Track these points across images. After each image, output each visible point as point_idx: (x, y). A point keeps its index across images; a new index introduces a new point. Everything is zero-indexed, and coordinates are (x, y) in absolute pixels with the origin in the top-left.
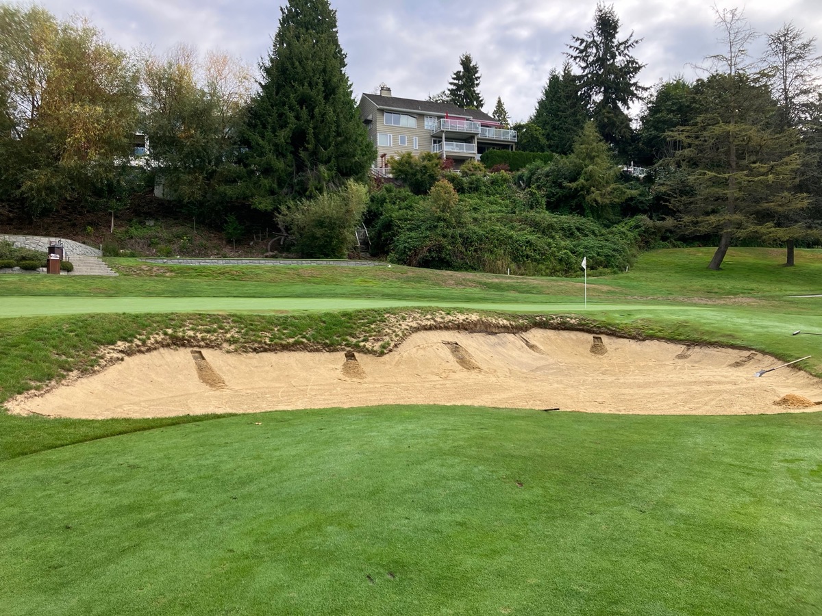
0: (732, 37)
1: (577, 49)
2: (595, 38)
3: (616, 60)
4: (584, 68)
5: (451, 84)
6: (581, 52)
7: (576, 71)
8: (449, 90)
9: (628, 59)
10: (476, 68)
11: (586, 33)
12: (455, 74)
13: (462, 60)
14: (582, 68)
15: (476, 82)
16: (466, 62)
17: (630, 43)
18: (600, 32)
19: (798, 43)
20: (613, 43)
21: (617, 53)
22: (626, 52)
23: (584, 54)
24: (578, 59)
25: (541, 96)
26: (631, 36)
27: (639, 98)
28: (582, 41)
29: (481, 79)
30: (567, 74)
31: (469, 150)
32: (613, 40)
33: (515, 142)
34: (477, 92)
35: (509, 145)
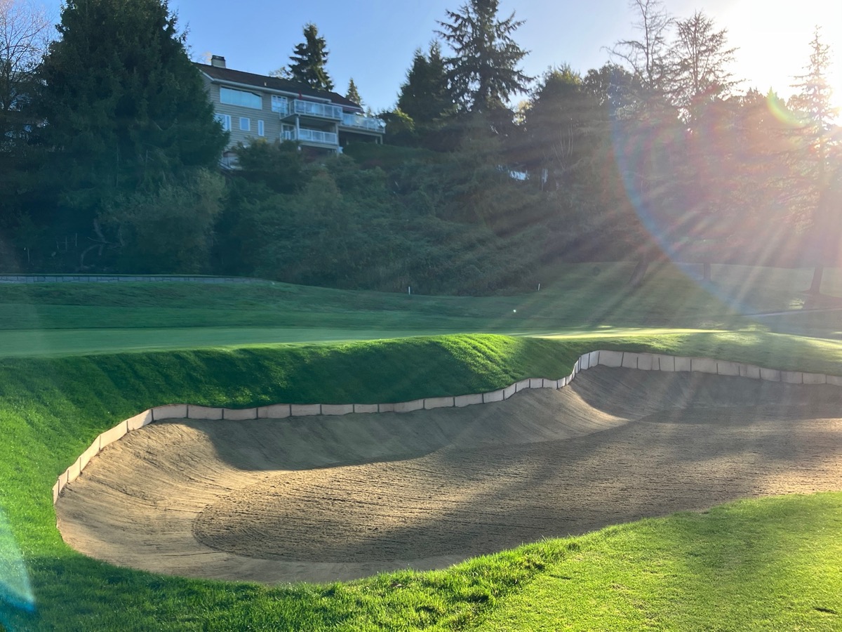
0: (648, 22)
1: (450, 26)
2: (471, 15)
3: (493, 43)
4: (458, 50)
5: (292, 58)
6: (455, 30)
7: (448, 51)
8: (290, 66)
9: (508, 42)
10: (322, 42)
11: (460, 9)
12: (297, 47)
13: (305, 30)
14: (456, 50)
15: (323, 59)
16: (310, 33)
17: (511, 24)
18: (476, 8)
19: (709, 34)
20: (492, 21)
21: (496, 35)
22: (507, 34)
23: (458, 33)
24: (452, 39)
25: (405, 80)
26: (513, 16)
27: (522, 90)
28: (458, 17)
29: (329, 56)
30: (435, 57)
31: (330, 140)
32: (492, 19)
33: (382, 134)
34: (324, 71)
35: (375, 137)
